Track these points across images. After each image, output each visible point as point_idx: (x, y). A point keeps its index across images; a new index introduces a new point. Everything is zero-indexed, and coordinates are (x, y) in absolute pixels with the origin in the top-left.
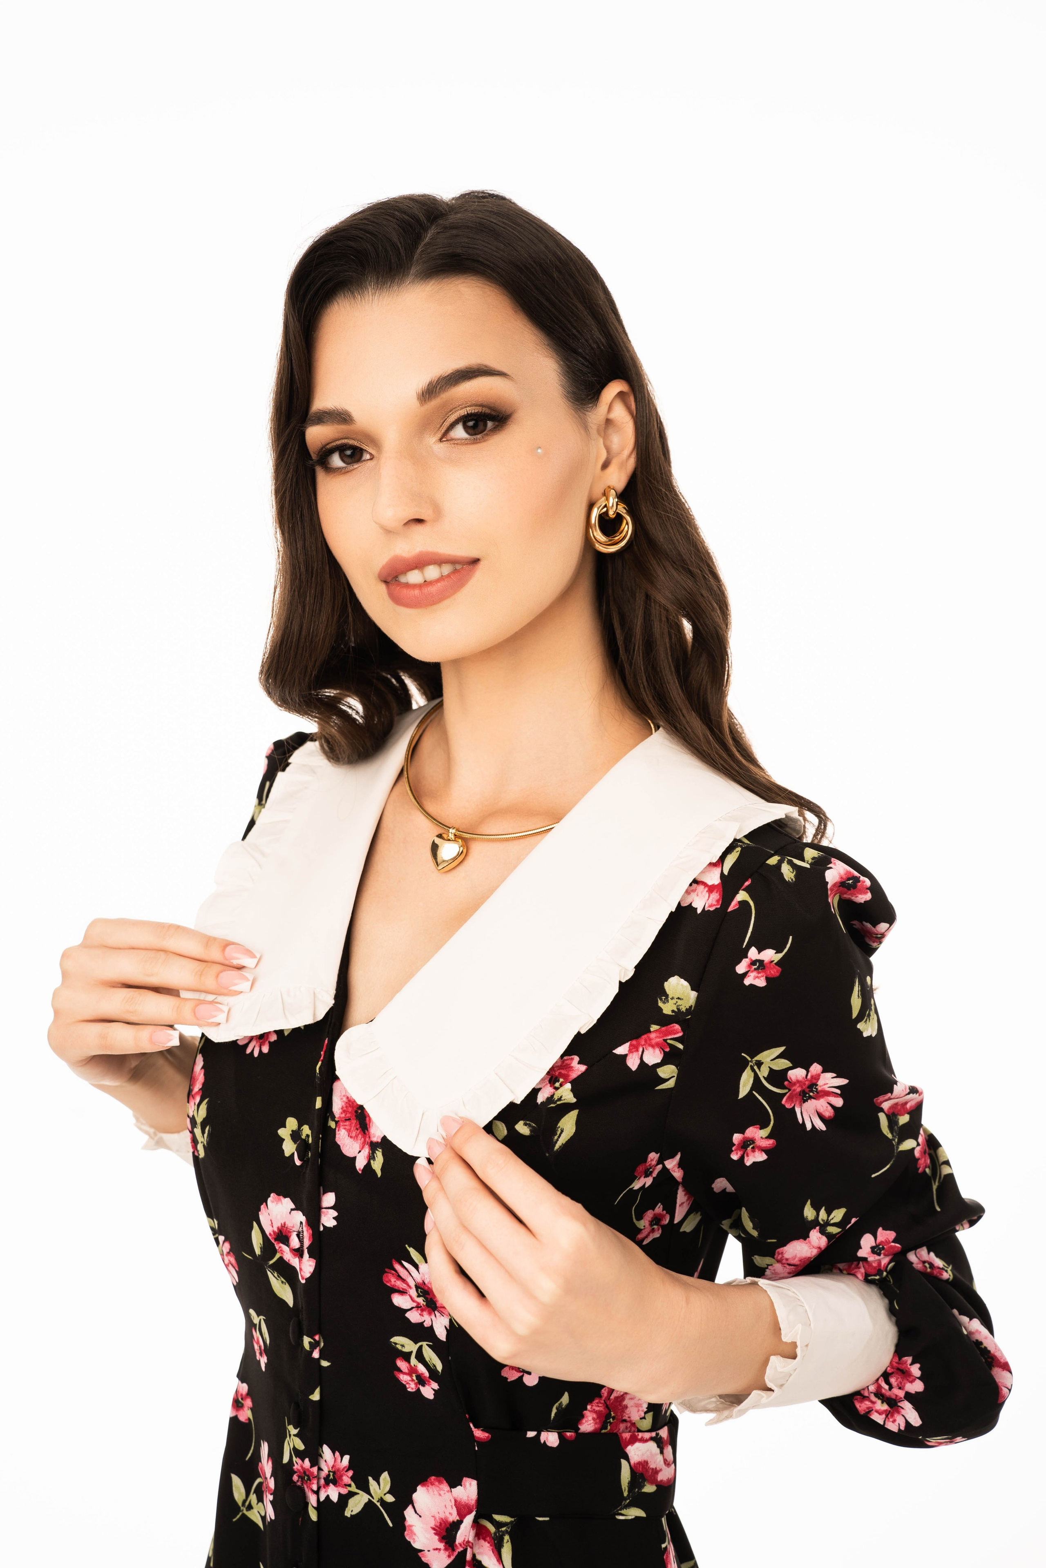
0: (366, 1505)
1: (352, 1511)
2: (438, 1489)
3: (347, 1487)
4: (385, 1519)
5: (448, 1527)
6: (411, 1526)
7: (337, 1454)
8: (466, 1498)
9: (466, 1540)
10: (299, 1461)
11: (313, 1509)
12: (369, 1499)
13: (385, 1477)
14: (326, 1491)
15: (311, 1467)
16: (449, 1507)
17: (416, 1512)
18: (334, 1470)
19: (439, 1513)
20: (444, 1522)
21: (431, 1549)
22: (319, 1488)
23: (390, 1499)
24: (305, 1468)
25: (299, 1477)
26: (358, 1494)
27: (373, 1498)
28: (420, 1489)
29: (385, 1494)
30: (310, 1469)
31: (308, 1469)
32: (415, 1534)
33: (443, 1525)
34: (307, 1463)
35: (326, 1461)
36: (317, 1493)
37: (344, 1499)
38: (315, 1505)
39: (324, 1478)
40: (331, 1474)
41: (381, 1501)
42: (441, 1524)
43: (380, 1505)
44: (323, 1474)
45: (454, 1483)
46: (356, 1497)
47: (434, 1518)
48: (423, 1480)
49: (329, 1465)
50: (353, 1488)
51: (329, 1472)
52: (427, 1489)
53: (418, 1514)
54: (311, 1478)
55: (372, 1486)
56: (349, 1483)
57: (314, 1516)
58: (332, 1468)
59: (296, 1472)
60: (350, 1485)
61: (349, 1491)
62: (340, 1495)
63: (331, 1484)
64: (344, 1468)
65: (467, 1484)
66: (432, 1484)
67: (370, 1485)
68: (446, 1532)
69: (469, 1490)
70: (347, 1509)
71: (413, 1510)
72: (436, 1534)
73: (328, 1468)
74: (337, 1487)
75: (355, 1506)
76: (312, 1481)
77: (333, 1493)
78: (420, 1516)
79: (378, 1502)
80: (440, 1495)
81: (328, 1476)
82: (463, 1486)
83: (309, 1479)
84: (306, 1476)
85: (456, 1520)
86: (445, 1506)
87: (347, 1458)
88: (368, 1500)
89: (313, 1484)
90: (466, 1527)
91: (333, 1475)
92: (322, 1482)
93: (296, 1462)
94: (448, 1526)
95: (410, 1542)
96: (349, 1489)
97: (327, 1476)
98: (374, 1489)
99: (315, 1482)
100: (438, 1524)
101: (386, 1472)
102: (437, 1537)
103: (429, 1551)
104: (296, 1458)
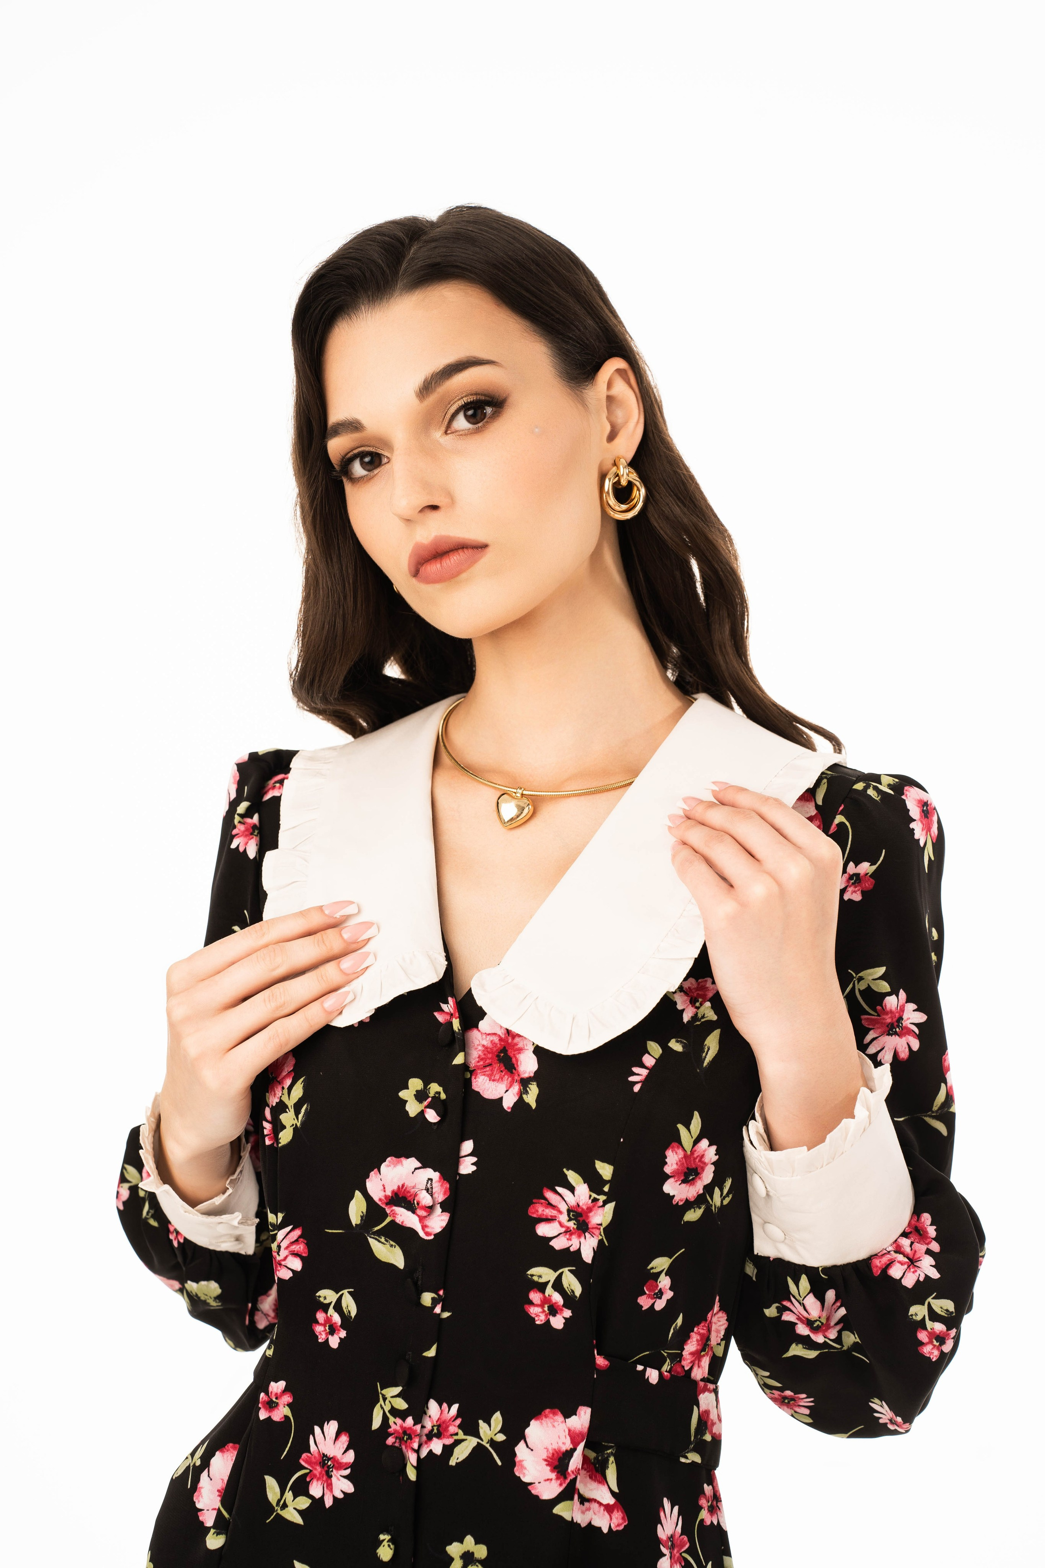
0: (474, 1449)
1: (458, 1459)
2: (552, 1420)
3: (453, 1436)
4: (494, 1459)
5: (561, 1457)
6: (521, 1461)
7: (445, 1405)
8: (580, 1427)
9: (578, 1467)
10: (399, 1421)
11: (413, 1468)
12: (478, 1442)
13: (497, 1419)
14: (428, 1447)
15: (414, 1425)
16: (562, 1438)
17: (527, 1446)
18: (438, 1423)
19: (552, 1444)
20: (557, 1452)
21: (542, 1481)
22: (420, 1446)
23: (501, 1438)
24: (405, 1428)
25: (396, 1438)
26: (466, 1440)
27: (482, 1440)
28: (533, 1423)
29: (495, 1435)
30: (413, 1428)
31: (410, 1428)
32: (526, 1469)
33: (556, 1455)
34: (410, 1421)
35: (430, 1417)
36: (417, 1451)
37: (448, 1450)
38: (415, 1464)
39: (426, 1435)
40: (435, 1428)
41: (492, 1442)
42: (553, 1454)
43: (490, 1446)
44: (426, 1431)
45: (568, 1413)
46: (463, 1444)
47: (546, 1450)
48: (536, 1413)
49: (434, 1420)
50: (461, 1435)
51: (432, 1427)
52: (541, 1423)
53: (529, 1448)
54: (413, 1436)
55: (482, 1428)
56: (456, 1432)
57: (412, 1475)
58: (437, 1422)
59: (392, 1434)
60: (457, 1434)
61: (455, 1440)
62: (445, 1447)
63: (434, 1438)
64: (452, 1418)
65: (582, 1413)
66: (546, 1417)
67: (480, 1428)
68: (559, 1461)
69: (582, 1419)
70: (451, 1458)
71: (525, 1445)
72: (547, 1465)
73: (432, 1422)
74: (441, 1439)
75: (461, 1454)
76: (414, 1439)
77: (437, 1447)
78: (532, 1450)
79: (487, 1443)
80: (554, 1426)
81: (433, 1430)
82: (578, 1415)
83: (410, 1438)
84: (406, 1435)
85: (569, 1449)
86: (559, 1437)
87: (455, 1408)
88: (476, 1443)
89: (415, 1442)
90: (578, 1455)
91: (437, 1429)
92: (424, 1438)
93: (395, 1423)
94: (561, 1455)
95: (519, 1477)
96: (456, 1437)
97: (429, 1432)
98: (485, 1431)
99: (417, 1440)
100: (550, 1455)
101: (498, 1413)
102: (548, 1468)
103: (539, 1483)
104: (395, 1418)
